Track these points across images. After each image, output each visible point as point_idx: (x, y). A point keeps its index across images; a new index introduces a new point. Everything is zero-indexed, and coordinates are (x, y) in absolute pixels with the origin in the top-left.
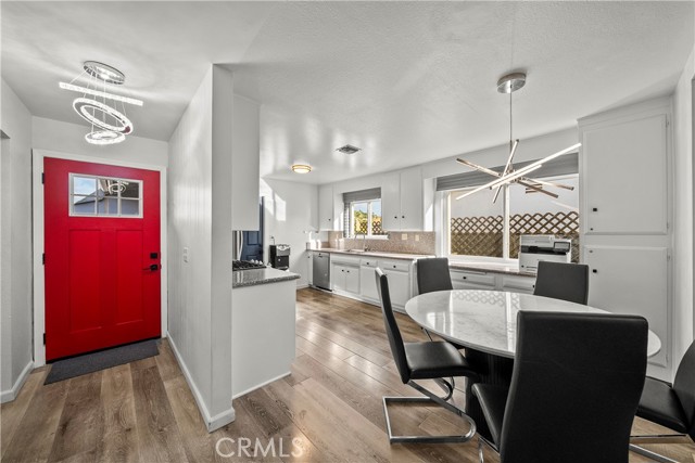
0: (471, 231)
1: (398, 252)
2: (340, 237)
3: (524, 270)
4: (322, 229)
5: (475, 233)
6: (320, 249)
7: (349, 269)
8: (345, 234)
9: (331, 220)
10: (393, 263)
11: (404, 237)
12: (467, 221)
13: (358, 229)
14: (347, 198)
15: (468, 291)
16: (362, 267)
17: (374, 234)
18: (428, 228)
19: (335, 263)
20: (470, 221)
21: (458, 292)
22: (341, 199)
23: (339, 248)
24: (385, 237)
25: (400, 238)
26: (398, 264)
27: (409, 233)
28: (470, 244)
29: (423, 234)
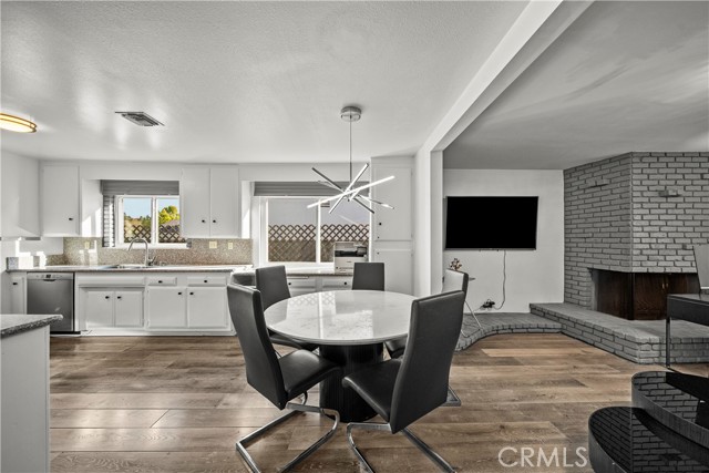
0: (280, 239)
1: (203, 264)
2: (91, 247)
3: (338, 271)
4: (48, 234)
5: (283, 240)
6: (43, 266)
7: (119, 293)
8: (103, 242)
9: (76, 220)
10: (202, 277)
11: (213, 246)
12: (276, 229)
13: (130, 234)
14: (108, 189)
15: (305, 296)
16: (148, 288)
17: (162, 241)
18: (245, 235)
19: (87, 288)
20: (279, 228)
21: (295, 299)
22: (97, 188)
23: (88, 264)
24: (183, 246)
25: (207, 246)
26: (210, 278)
27: (218, 240)
28: (279, 251)
29: (239, 242)
